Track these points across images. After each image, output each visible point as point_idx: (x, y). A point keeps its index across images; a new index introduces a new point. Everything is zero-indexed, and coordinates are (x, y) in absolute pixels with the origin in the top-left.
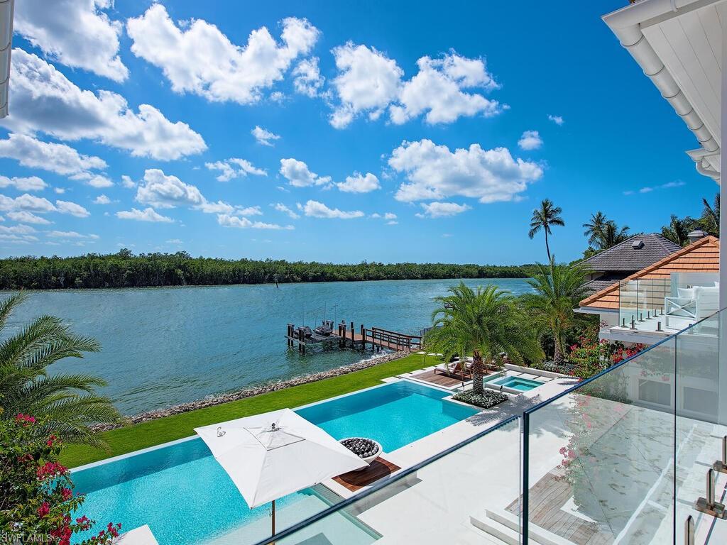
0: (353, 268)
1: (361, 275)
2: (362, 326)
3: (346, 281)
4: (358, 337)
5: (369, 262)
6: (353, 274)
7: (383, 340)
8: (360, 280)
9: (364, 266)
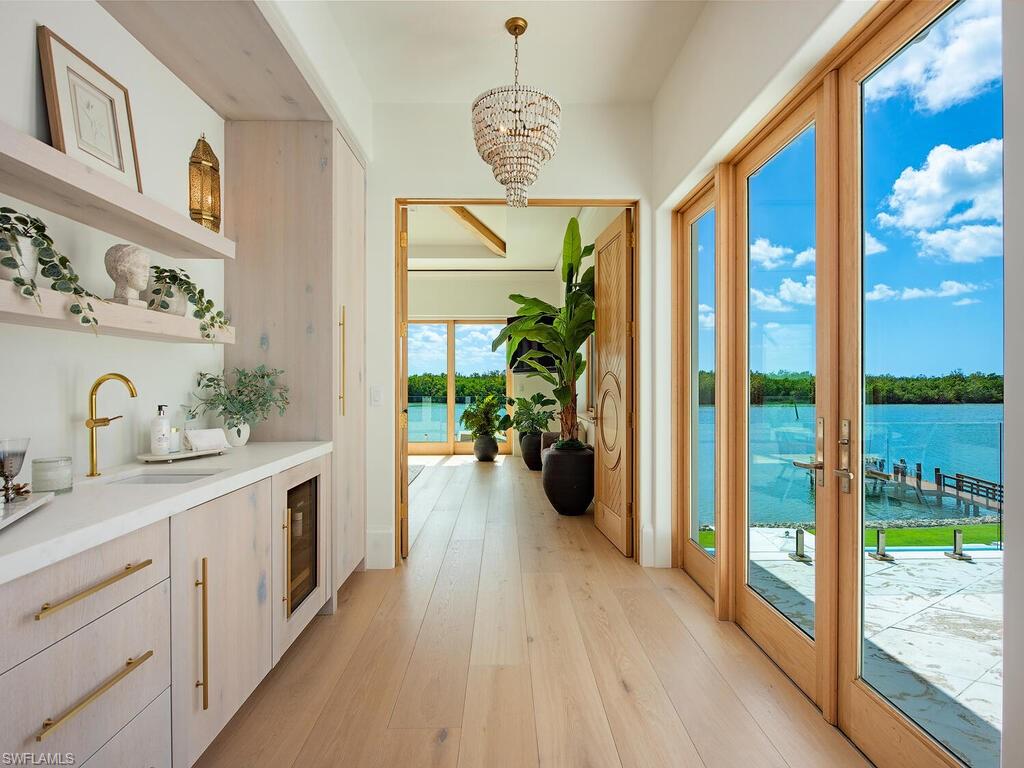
0: (935, 383)
1: (951, 395)
2: (937, 470)
3: (918, 403)
4: (929, 485)
5: (967, 373)
6: (931, 393)
7: (978, 494)
8: (949, 402)
9: (957, 378)
